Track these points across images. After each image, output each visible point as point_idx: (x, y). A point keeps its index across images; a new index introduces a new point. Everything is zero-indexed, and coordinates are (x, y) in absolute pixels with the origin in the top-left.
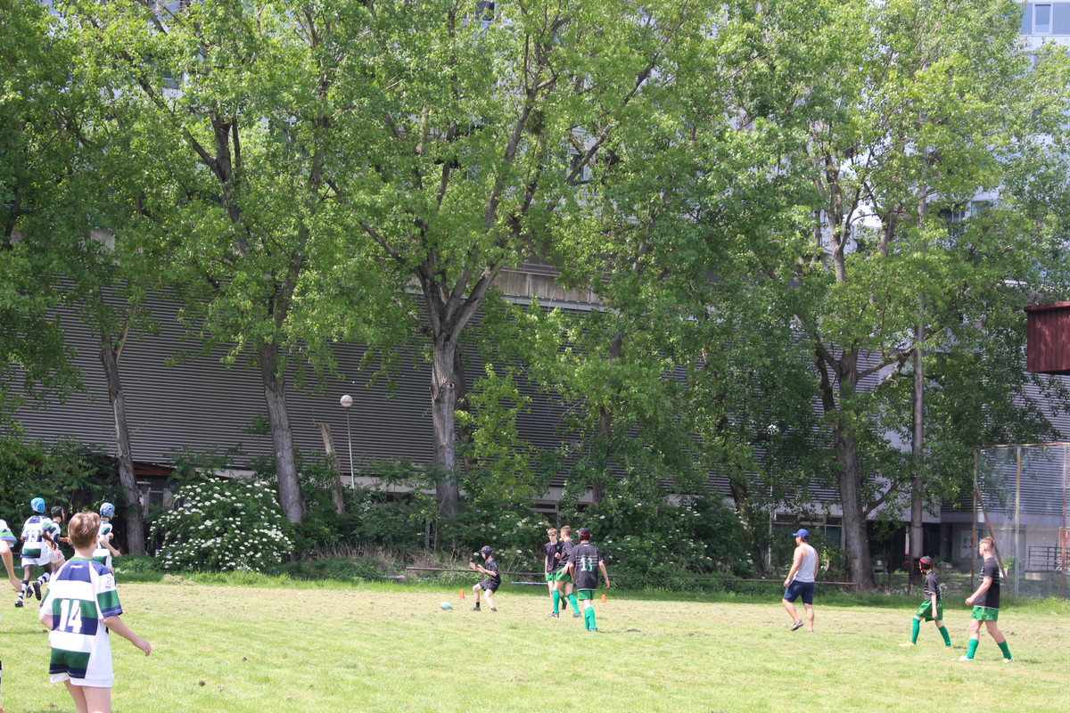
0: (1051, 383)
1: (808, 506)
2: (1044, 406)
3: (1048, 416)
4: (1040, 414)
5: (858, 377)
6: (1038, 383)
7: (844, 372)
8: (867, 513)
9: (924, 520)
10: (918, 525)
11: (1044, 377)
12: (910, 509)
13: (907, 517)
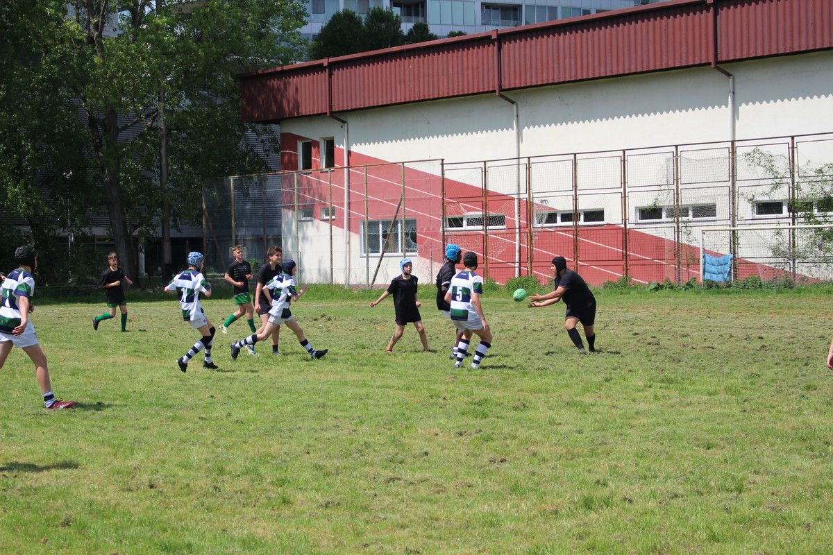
0: (265, 130)
1: (87, 229)
2: (259, 149)
3: (262, 156)
4: (257, 155)
5: (118, 131)
6: (254, 131)
7: (108, 128)
8: (131, 233)
9: (172, 236)
10: (167, 239)
11: (259, 127)
12: (161, 227)
13: (158, 233)
